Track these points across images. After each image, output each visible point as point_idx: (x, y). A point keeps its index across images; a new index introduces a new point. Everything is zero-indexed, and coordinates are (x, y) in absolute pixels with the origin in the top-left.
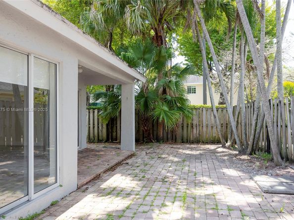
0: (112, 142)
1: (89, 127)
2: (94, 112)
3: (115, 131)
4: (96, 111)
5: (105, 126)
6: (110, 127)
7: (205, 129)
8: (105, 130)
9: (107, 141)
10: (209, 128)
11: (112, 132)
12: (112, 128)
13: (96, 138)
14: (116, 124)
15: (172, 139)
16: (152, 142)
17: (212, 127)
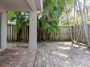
0: (20, 41)
1: (8, 34)
2: (10, 27)
3: (21, 36)
4: (12, 27)
5: (16, 34)
6: (19, 34)
7: (62, 35)
8: (16, 36)
9: (17, 41)
10: (64, 35)
11: (20, 36)
12: (20, 35)
13: (12, 40)
14: (22, 33)
15: (48, 39)
16: (40, 42)
17: (65, 34)
